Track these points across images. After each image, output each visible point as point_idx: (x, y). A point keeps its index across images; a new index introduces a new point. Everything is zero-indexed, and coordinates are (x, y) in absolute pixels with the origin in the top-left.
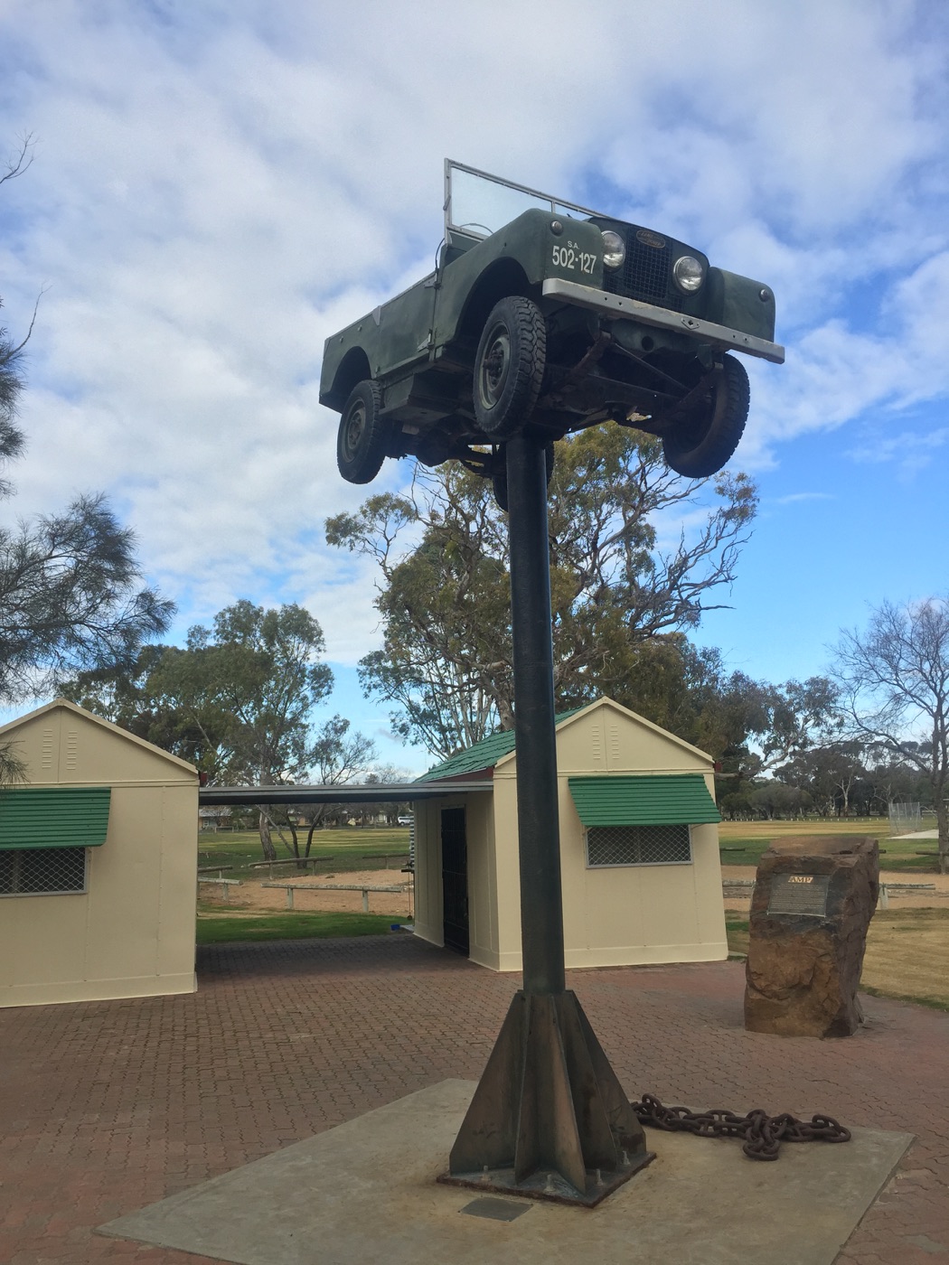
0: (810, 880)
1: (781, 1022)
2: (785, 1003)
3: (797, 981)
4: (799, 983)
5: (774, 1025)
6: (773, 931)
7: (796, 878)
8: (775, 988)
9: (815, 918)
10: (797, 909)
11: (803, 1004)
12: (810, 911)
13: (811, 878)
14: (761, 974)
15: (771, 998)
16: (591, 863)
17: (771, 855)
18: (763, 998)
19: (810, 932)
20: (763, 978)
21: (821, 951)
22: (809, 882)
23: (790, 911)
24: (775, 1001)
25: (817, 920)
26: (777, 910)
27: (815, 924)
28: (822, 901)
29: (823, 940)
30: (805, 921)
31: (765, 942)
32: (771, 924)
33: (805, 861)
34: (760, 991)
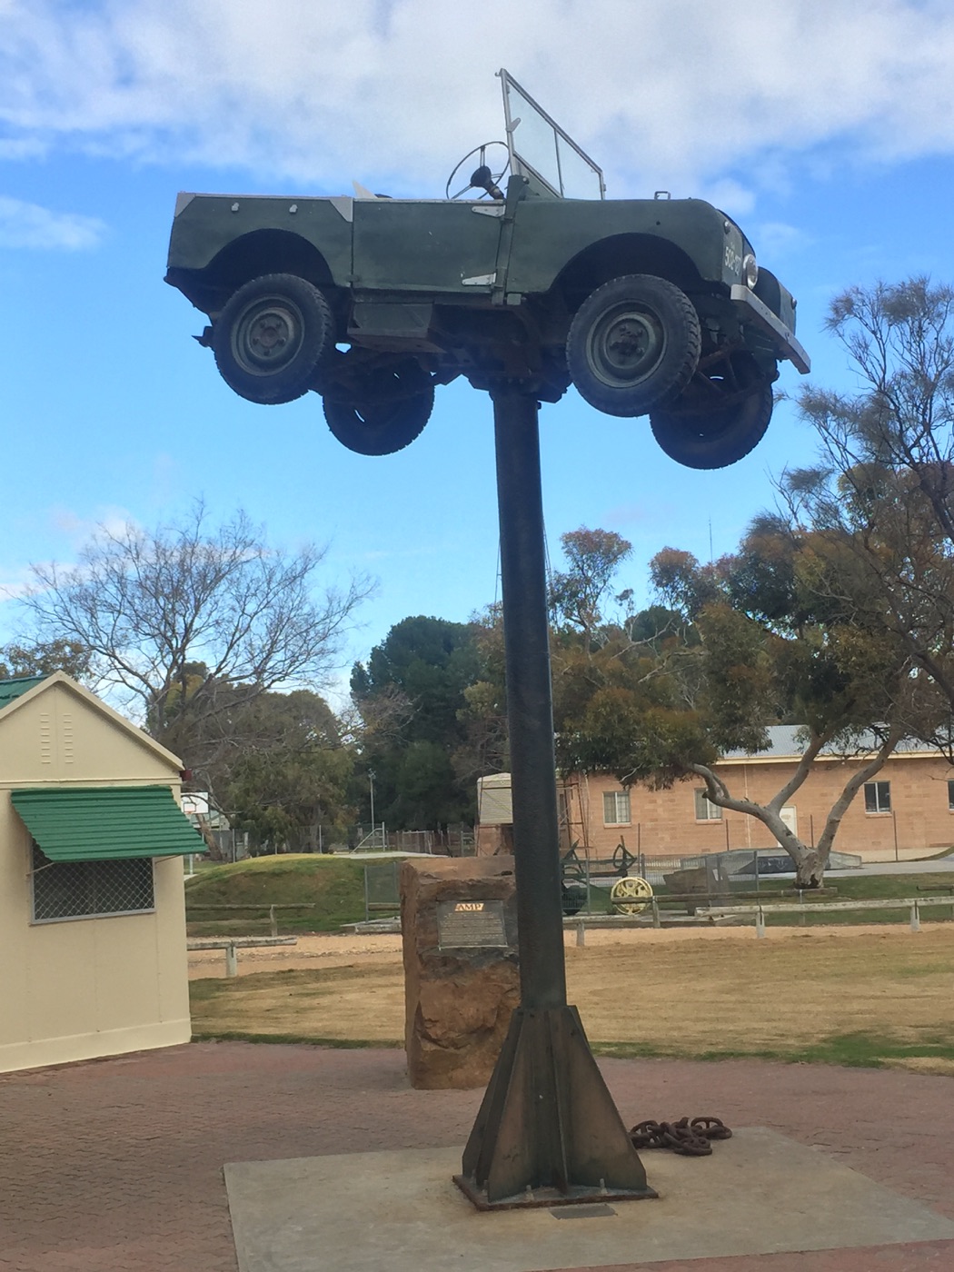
0: (480, 907)
1: (459, 1074)
2: (463, 1051)
3: (480, 1023)
4: (482, 1026)
5: (450, 1079)
6: (448, 969)
7: (464, 905)
8: (453, 1035)
9: (497, 949)
10: (473, 940)
11: (484, 1050)
12: (489, 942)
13: (482, 905)
14: (436, 1021)
15: (447, 1048)
16: (37, 916)
17: (429, 881)
18: (439, 1048)
19: (492, 967)
20: (438, 1024)
21: (507, 987)
22: (480, 909)
23: (466, 943)
24: (452, 1050)
25: (500, 952)
26: (451, 944)
27: (497, 956)
28: (500, 929)
29: (508, 974)
30: (486, 953)
31: (439, 983)
32: (445, 960)
33: (473, 885)
34: (435, 1042)
